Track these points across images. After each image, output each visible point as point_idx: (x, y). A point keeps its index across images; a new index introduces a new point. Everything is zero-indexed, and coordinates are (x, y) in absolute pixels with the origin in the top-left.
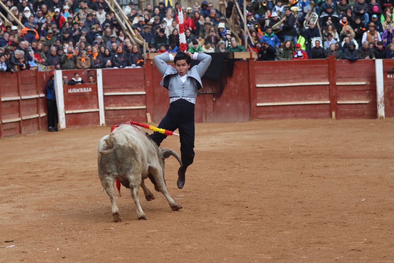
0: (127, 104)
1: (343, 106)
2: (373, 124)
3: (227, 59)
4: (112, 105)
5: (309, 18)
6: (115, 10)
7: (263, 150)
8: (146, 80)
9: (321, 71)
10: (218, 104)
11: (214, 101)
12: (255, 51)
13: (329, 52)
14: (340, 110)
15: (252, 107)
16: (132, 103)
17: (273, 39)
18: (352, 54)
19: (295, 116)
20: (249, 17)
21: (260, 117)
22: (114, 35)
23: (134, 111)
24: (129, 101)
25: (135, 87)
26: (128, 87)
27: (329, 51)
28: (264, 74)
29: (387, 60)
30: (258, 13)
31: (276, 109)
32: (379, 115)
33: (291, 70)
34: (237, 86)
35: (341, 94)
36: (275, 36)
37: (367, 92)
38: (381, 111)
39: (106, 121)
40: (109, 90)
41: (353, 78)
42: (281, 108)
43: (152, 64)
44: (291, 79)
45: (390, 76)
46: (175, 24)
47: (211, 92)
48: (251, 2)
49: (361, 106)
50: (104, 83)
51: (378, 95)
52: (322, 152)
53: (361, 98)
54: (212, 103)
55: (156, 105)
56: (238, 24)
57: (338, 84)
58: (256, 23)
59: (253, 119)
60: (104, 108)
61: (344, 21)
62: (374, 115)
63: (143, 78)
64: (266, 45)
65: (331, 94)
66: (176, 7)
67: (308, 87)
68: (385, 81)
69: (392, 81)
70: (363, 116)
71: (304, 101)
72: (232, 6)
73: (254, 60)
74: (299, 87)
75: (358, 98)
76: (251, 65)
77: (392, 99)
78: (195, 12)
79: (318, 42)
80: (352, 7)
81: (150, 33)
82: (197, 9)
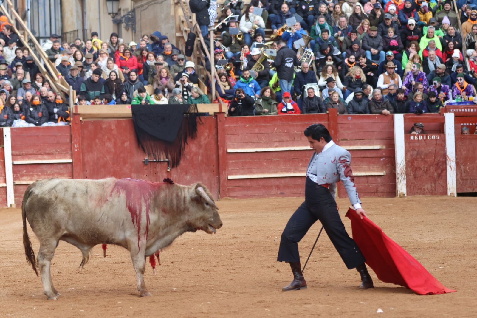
2: (391, 205)
3: (187, 114)
4: (25, 178)
5: (301, 57)
6: (29, 44)
7: (238, 240)
8: (73, 143)
10: (174, 176)
11: (168, 172)
12: (226, 102)
13: (331, 104)
15: (221, 181)
16: (53, 175)
17: (252, 85)
18: (359, 105)
19: (282, 193)
20: (218, 55)
21: (232, 194)
22: (28, 79)
24: (49, 172)
25: (57, 153)
26: (47, 152)
27: (330, 102)
28: (238, 134)
29: (411, 115)
31: (255, 183)
32: (398, 192)
33: (276, 129)
34: (201, 151)
36: (256, 82)
37: (382, 160)
38: (402, 187)
39: (16, 201)
40: (20, 156)
41: (363, 139)
42: (261, 183)
43: (81, 121)
44: (276, 141)
45: (414, 138)
46: (111, 64)
47: (164, 159)
48: (220, 34)
49: (373, 179)
50: (13, 148)
51: (397, 164)
52: (321, 244)
53: (373, 167)
54: (165, 175)
55: (87, 177)
56: (202, 65)
58: (227, 63)
59: (222, 197)
60: (14, 182)
61: (351, 60)
62: (392, 192)
63: (68, 140)
64: (241, 94)
66: (112, 40)
67: (299, 152)
68: (407, 145)
69: (417, 144)
70: (376, 194)
71: (294, 172)
72: (194, 39)
73: (224, 116)
74: (287, 153)
75: (369, 167)
76: (220, 122)
77: (416, 169)
78: (141, 50)
79: (311, 90)
80: (361, 41)
81: (79, 76)
82: (144, 44)
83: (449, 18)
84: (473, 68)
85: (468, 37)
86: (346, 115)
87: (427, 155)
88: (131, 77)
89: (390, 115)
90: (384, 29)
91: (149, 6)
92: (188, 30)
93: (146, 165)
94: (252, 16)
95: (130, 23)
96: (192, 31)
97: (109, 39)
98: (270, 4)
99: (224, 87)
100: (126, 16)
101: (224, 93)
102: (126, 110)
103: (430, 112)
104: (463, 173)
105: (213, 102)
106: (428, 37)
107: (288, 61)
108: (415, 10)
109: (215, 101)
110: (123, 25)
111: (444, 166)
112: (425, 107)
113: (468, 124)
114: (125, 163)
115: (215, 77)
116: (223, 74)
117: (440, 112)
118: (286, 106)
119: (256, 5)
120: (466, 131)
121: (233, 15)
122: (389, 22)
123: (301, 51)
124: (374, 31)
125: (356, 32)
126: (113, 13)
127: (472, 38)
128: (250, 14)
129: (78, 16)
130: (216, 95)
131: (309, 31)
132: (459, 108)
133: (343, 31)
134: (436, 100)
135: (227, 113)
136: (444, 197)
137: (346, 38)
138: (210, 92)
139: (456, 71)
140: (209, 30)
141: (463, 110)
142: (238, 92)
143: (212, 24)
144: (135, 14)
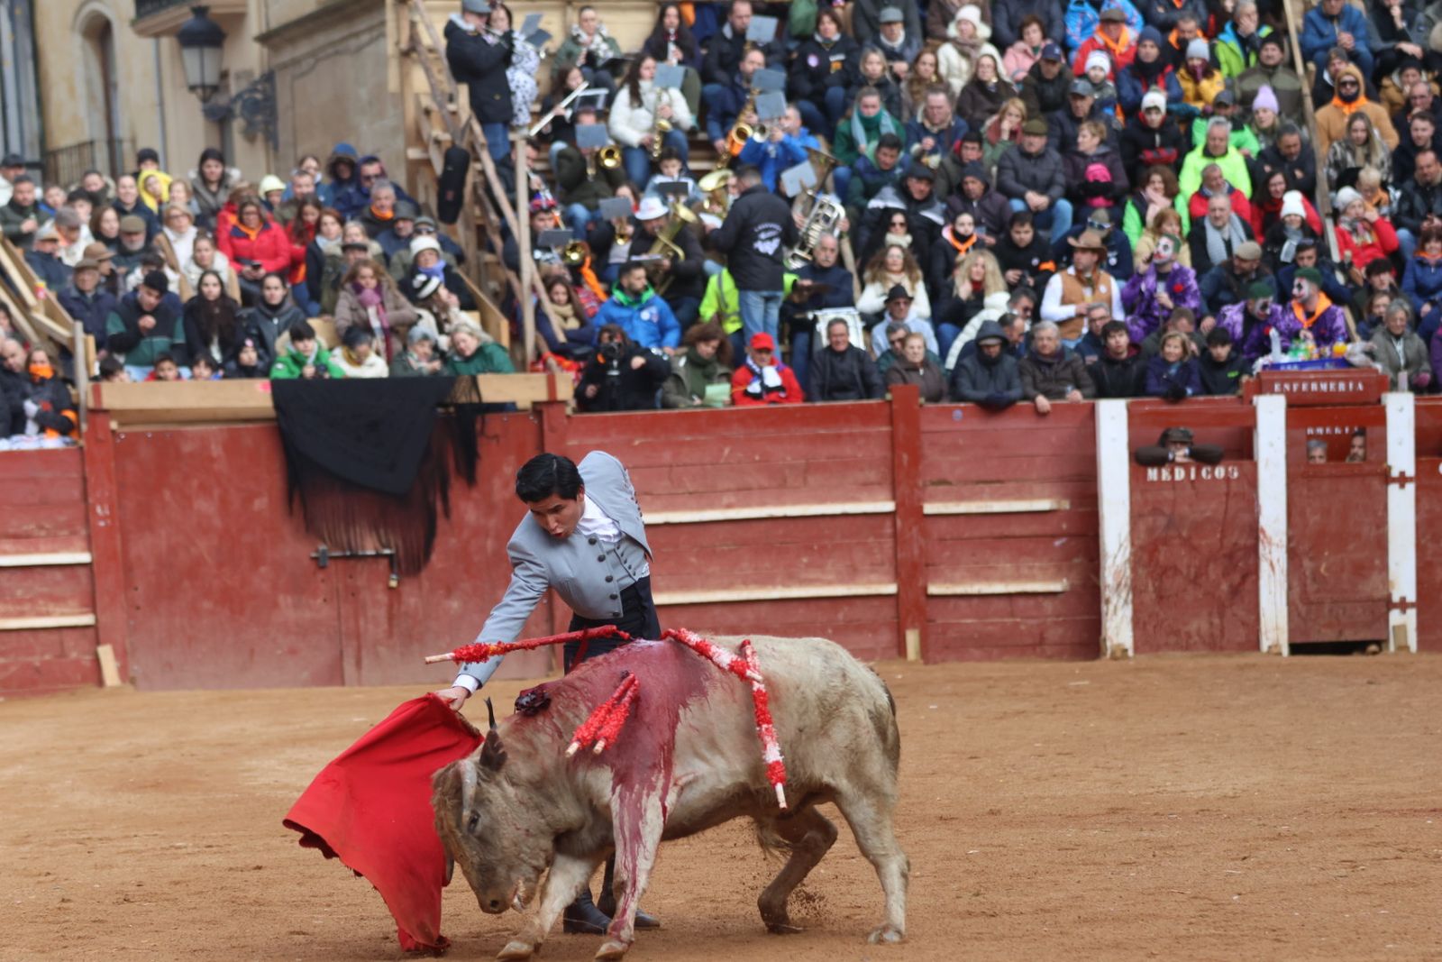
0: (11, 608)
1: (952, 603)
2: (1086, 683)
5: (807, 221)
8: (91, 500)
9: (860, 455)
10: (411, 599)
11: (391, 589)
12: (568, 369)
13: (898, 371)
14: (940, 621)
16: (32, 601)
17: (651, 314)
18: (992, 376)
20: (542, 215)
23: (42, 635)
24: (19, 593)
25: (43, 533)
26: (11, 531)
27: (896, 364)
29: (1151, 404)
30: (579, 200)
32: (1109, 644)
33: (727, 451)
34: (493, 523)
35: (947, 554)
36: (661, 303)
37: (1058, 543)
38: (1119, 627)
41: (999, 481)
43: (113, 432)
44: (728, 490)
45: (1160, 474)
46: (207, 250)
47: (376, 549)
48: (548, 150)
49: (1031, 602)
51: (1105, 556)
53: (1031, 568)
54: (382, 597)
55: (138, 608)
56: (492, 249)
57: (929, 508)
58: (571, 242)
61: (961, 230)
62: (1089, 642)
63: (76, 493)
65: (899, 556)
66: (207, 170)
67: (801, 523)
68: (1138, 497)
69: (1168, 494)
70: (1038, 650)
71: (785, 584)
72: (464, 169)
73: (563, 411)
74: (763, 525)
75: (1018, 569)
76: (553, 430)
77: (1165, 571)
78: (299, 203)
79: (839, 328)
80: (994, 169)
81: (101, 291)
82: (307, 186)
83: (1275, 91)
84: (1348, 253)
85: (1335, 153)
86: (945, 404)
87: (1197, 527)
88: (267, 293)
89: (1084, 405)
90: (1069, 129)
91: (318, 61)
92: (445, 137)
93: (323, 568)
94: (651, 91)
95: (259, 118)
96: (457, 142)
97: (197, 169)
98: (704, 52)
99: (562, 322)
100: (246, 96)
101: (561, 338)
102: (255, 396)
103: (1209, 391)
104: (1309, 582)
105: (529, 367)
106: (1207, 153)
107: (763, 236)
108: (1169, 69)
109: (533, 364)
110: (238, 125)
111: (1251, 561)
112: (1196, 378)
113: (1328, 430)
114: (256, 561)
115: (534, 289)
116: (559, 279)
117: (1240, 392)
118: (760, 377)
119: (660, 55)
120: (1319, 452)
121: (588, 88)
122: (1083, 107)
123: (804, 203)
124: (1036, 134)
125: (979, 140)
126: (203, 87)
127: (1349, 158)
128: (645, 85)
129: (91, 97)
130: (537, 347)
131: (830, 139)
132: (1301, 381)
133: (937, 136)
134: (1229, 354)
135: (573, 403)
136: (1251, 658)
137: (948, 161)
138: (517, 335)
139: (1294, 261)
140: (512, 136)
141: (1314, 387)
142: (606, 335)
143: (523, 118)
144: (273, 88)
